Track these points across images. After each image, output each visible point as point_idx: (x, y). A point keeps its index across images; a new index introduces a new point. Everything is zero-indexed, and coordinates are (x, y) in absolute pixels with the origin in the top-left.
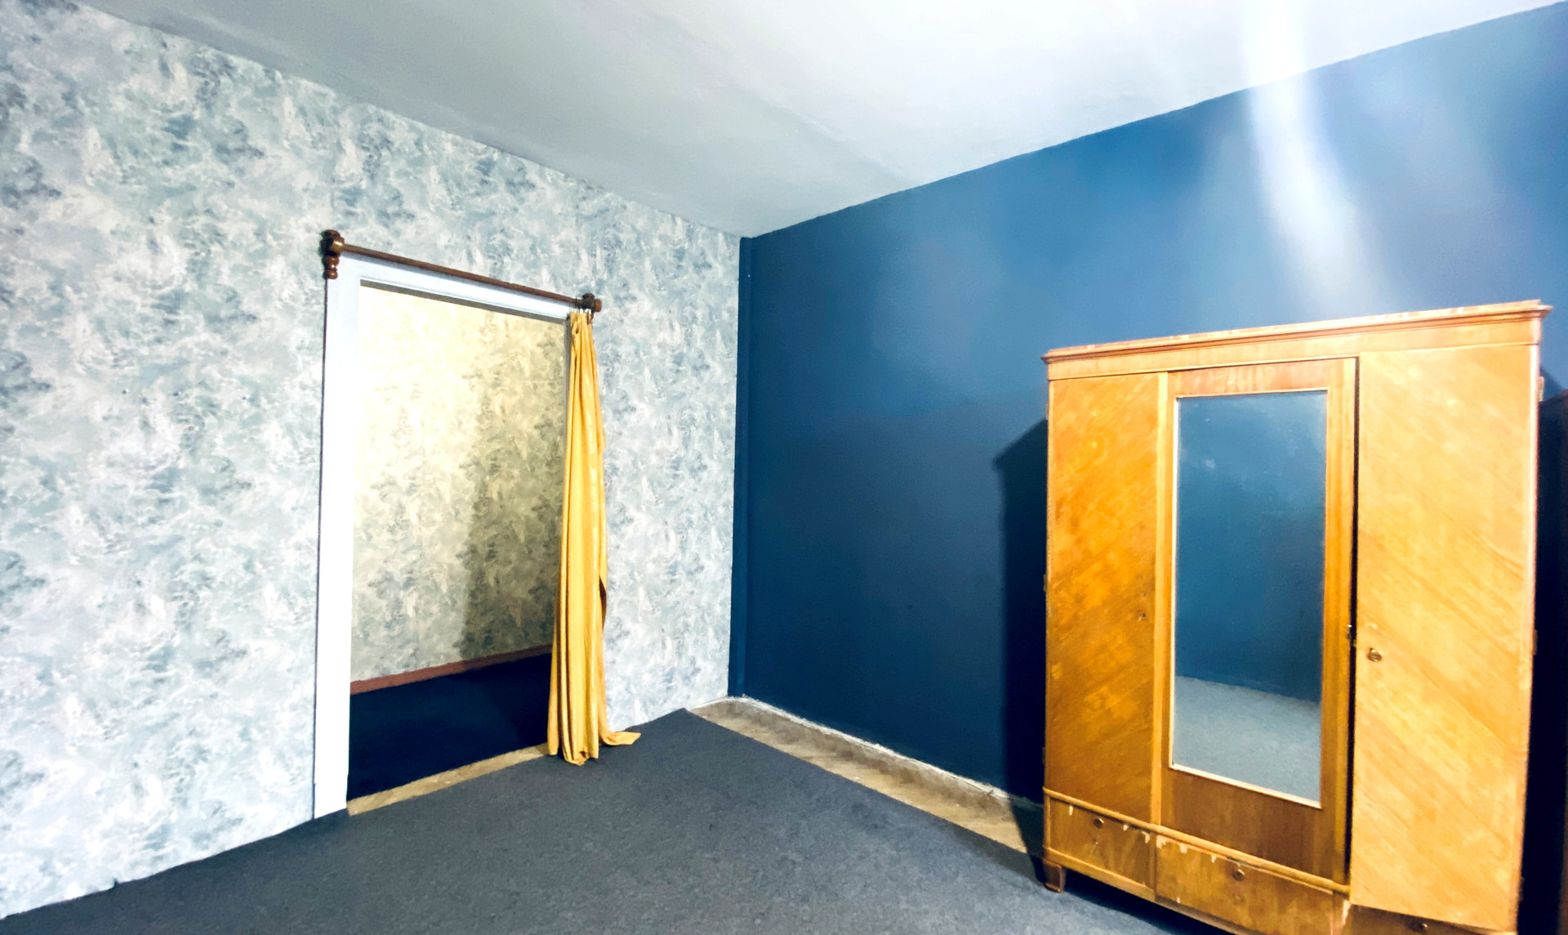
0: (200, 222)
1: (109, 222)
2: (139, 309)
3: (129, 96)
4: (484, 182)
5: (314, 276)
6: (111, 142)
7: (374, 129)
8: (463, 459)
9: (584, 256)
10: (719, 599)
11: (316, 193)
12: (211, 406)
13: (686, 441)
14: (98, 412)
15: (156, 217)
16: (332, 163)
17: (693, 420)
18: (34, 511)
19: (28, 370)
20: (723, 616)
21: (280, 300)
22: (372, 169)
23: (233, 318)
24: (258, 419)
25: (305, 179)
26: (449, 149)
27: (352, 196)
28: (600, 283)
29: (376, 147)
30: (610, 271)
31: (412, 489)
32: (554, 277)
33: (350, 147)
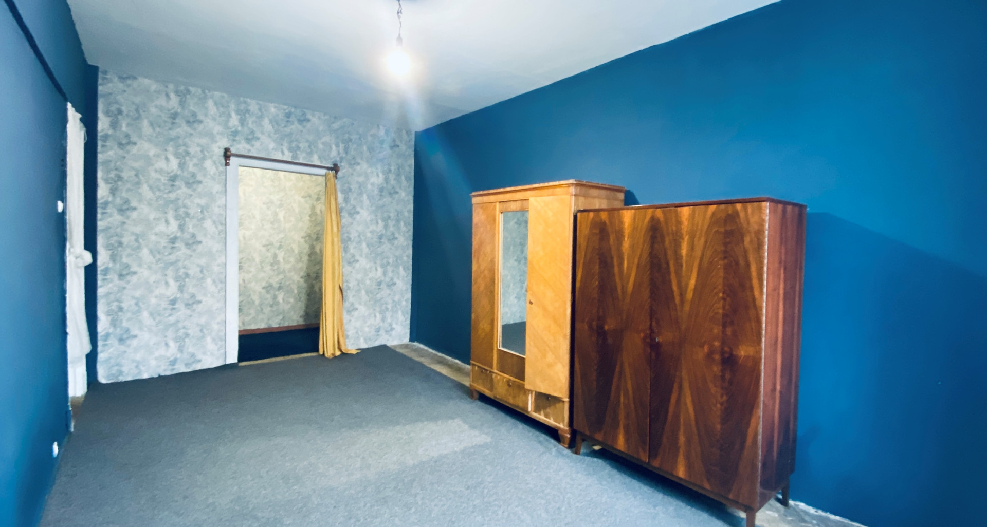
0: (182, 149)
1: (152, 152)
2: (163, 181)
3: (156, 107)
4: (288, 121)
5: (221, 165)
6: (151, 124)
7: (242, 107)
8: (303, 234)
9: (334, 147)
10: (405, 299)
11: (221, 134)
12: (187, 214)
13: (386, 227)
14: (152, 217)
15: (168, 149)
16: (227, 121)
17: (389, 217)
18: (133, 250)
19: (129, 203)
20: (407, 306)
21: (210, 175)
22: (242, 122)
23: (194, 183)
24: (203, 219)
25: (217, 129)
26: (273, 110)
27: (235, 133)
28: (342, 159)
29: (243, 114)
30: (346, 153)
31: (280, 247)
32: (320, 158)
33: (233, 115)
